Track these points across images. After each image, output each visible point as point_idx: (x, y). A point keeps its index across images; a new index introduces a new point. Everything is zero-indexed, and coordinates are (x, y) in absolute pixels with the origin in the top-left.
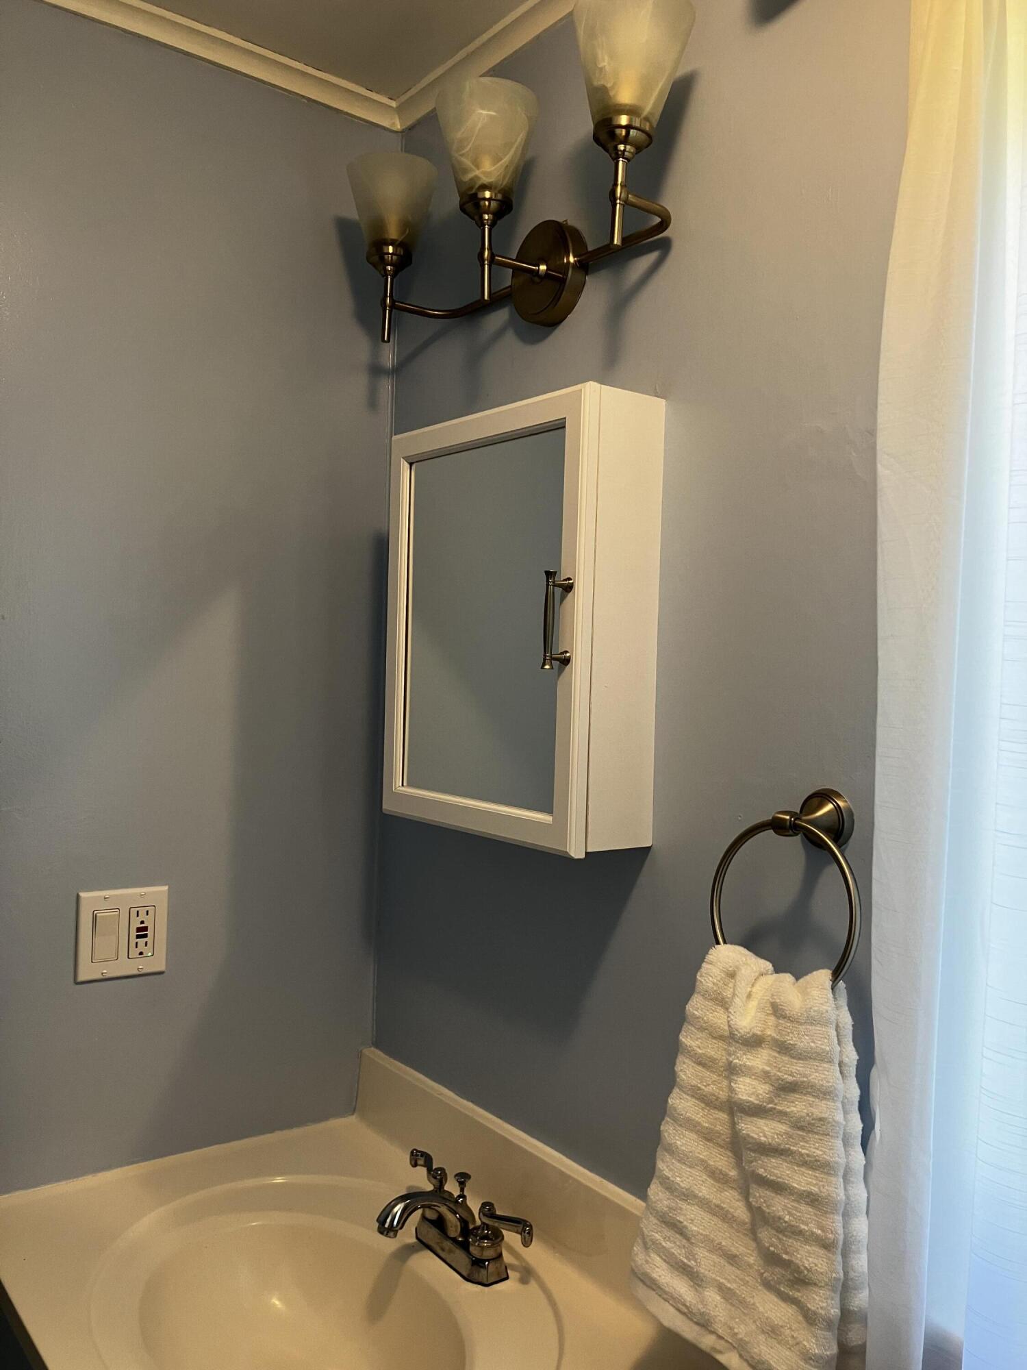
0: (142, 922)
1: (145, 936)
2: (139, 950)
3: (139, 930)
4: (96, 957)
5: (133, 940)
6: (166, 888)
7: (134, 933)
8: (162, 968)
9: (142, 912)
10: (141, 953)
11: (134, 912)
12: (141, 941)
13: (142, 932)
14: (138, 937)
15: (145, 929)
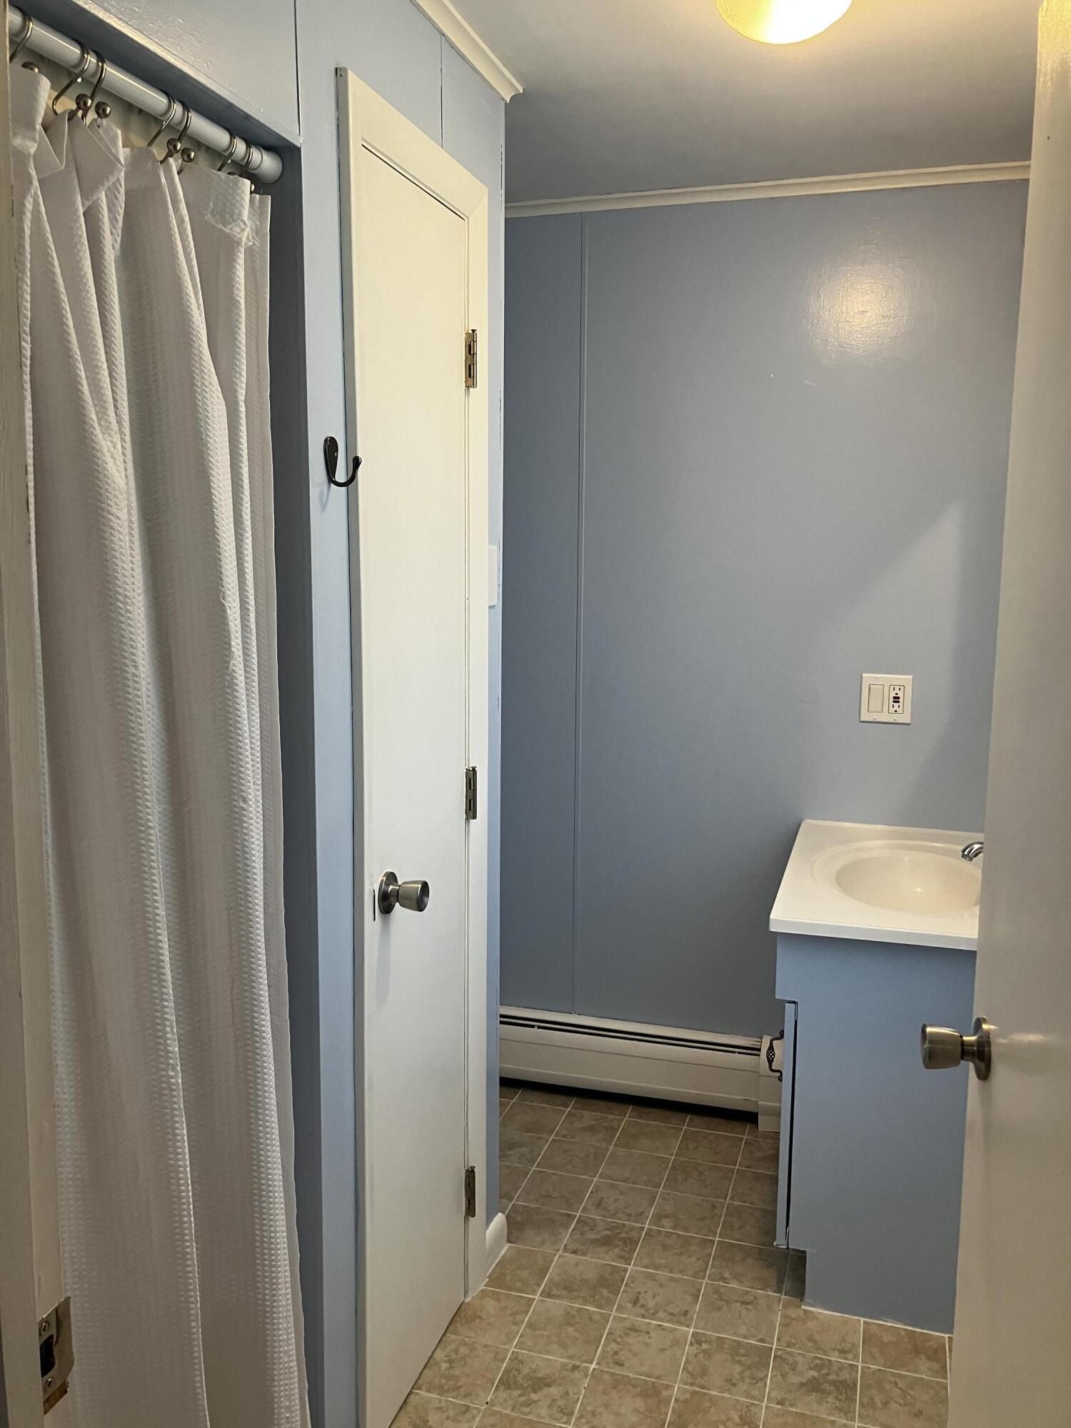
0: (896, 694)
1: (898, 702)
2: (895, 709)
3: (894, 698)
4: (871, 709)
5: (892, 703)
6: (911, 677)
7: (892, 700)
8: (909, 722)
9: (897, 688)
10: (896, 711)
11: (892, 687)
12: (896, 704)
13: (896, 699)
14: (894, 702)
15: (899, 698)
